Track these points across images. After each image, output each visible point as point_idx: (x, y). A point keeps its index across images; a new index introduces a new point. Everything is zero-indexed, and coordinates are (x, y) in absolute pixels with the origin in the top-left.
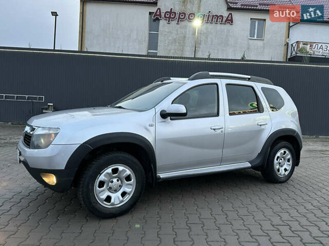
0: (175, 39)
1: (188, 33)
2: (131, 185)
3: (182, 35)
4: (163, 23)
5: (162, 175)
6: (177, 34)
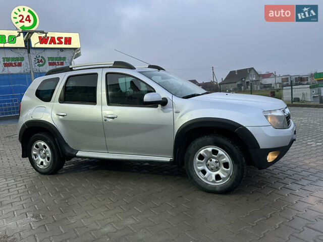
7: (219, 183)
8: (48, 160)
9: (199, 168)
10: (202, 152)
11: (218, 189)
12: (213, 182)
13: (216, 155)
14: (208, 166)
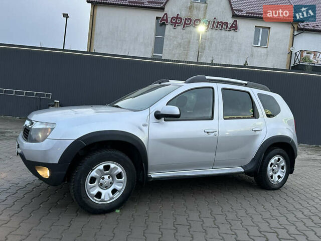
0: (181, 43)
1: (193, 38)
2: (121, 182)
3: (186, 40)
4: (169, 27)
5: (154, 175)
6: (183, 39)
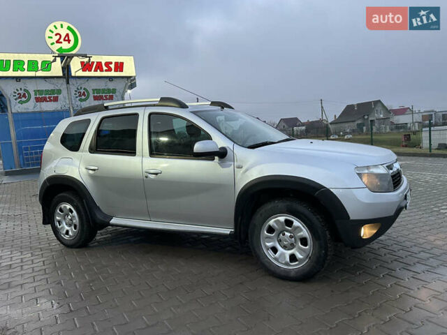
7: (295, 266)
8: (75, 229)
9: (268, 244)
10: (272, 222)
11: (292, 274)
12: (287, 264)
13: (291, 227)
14: (280, 241)
